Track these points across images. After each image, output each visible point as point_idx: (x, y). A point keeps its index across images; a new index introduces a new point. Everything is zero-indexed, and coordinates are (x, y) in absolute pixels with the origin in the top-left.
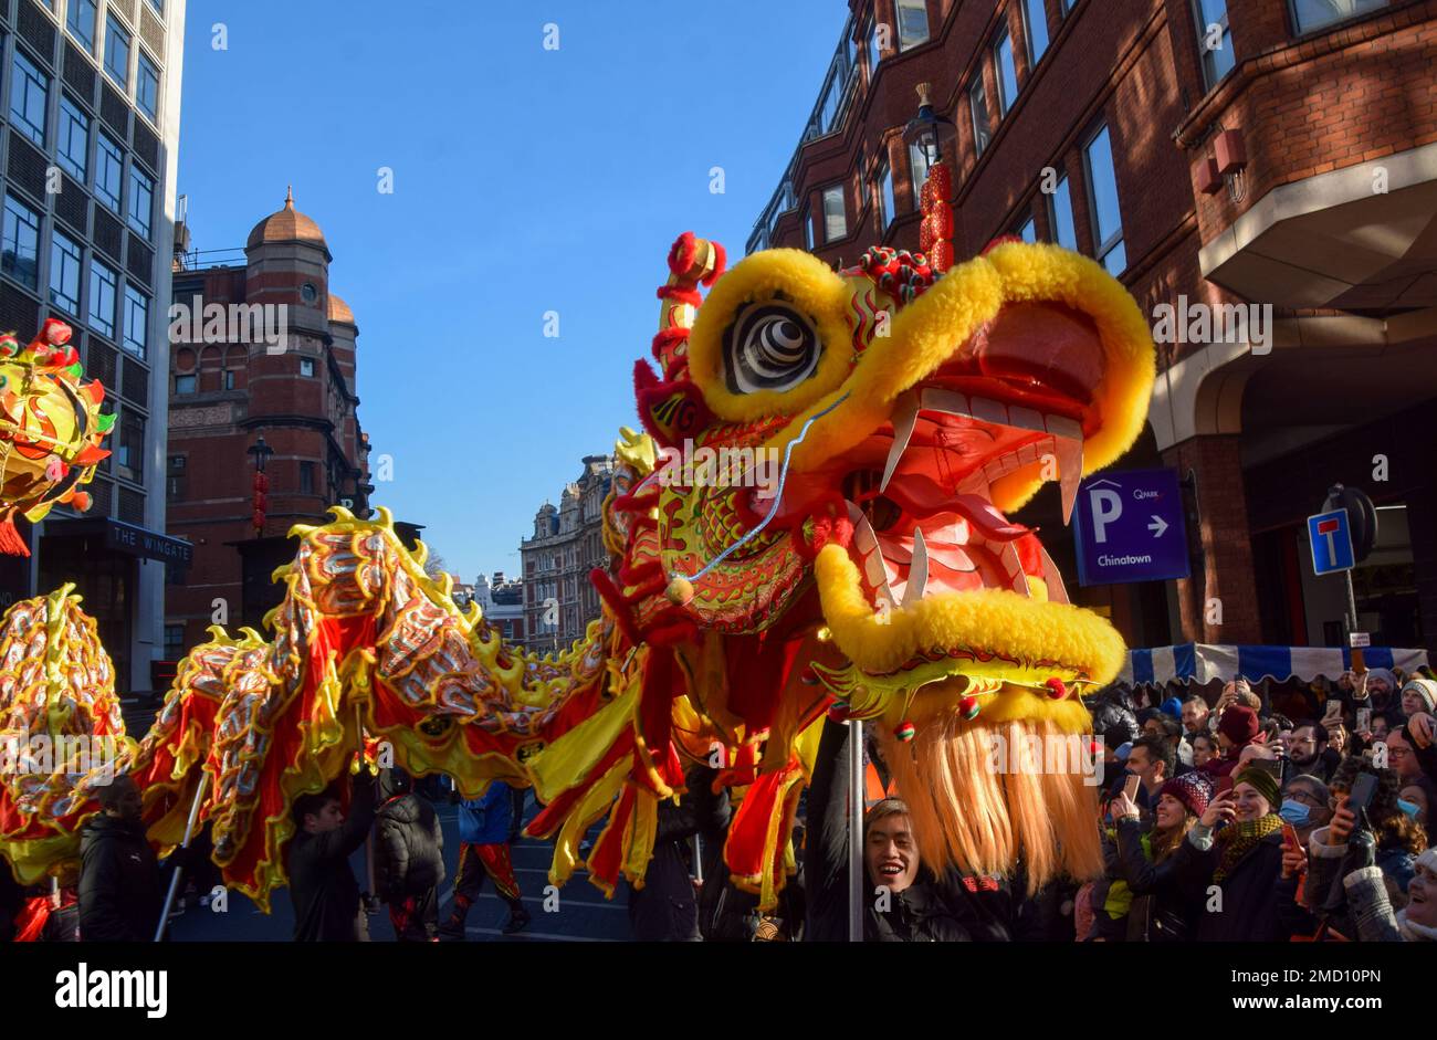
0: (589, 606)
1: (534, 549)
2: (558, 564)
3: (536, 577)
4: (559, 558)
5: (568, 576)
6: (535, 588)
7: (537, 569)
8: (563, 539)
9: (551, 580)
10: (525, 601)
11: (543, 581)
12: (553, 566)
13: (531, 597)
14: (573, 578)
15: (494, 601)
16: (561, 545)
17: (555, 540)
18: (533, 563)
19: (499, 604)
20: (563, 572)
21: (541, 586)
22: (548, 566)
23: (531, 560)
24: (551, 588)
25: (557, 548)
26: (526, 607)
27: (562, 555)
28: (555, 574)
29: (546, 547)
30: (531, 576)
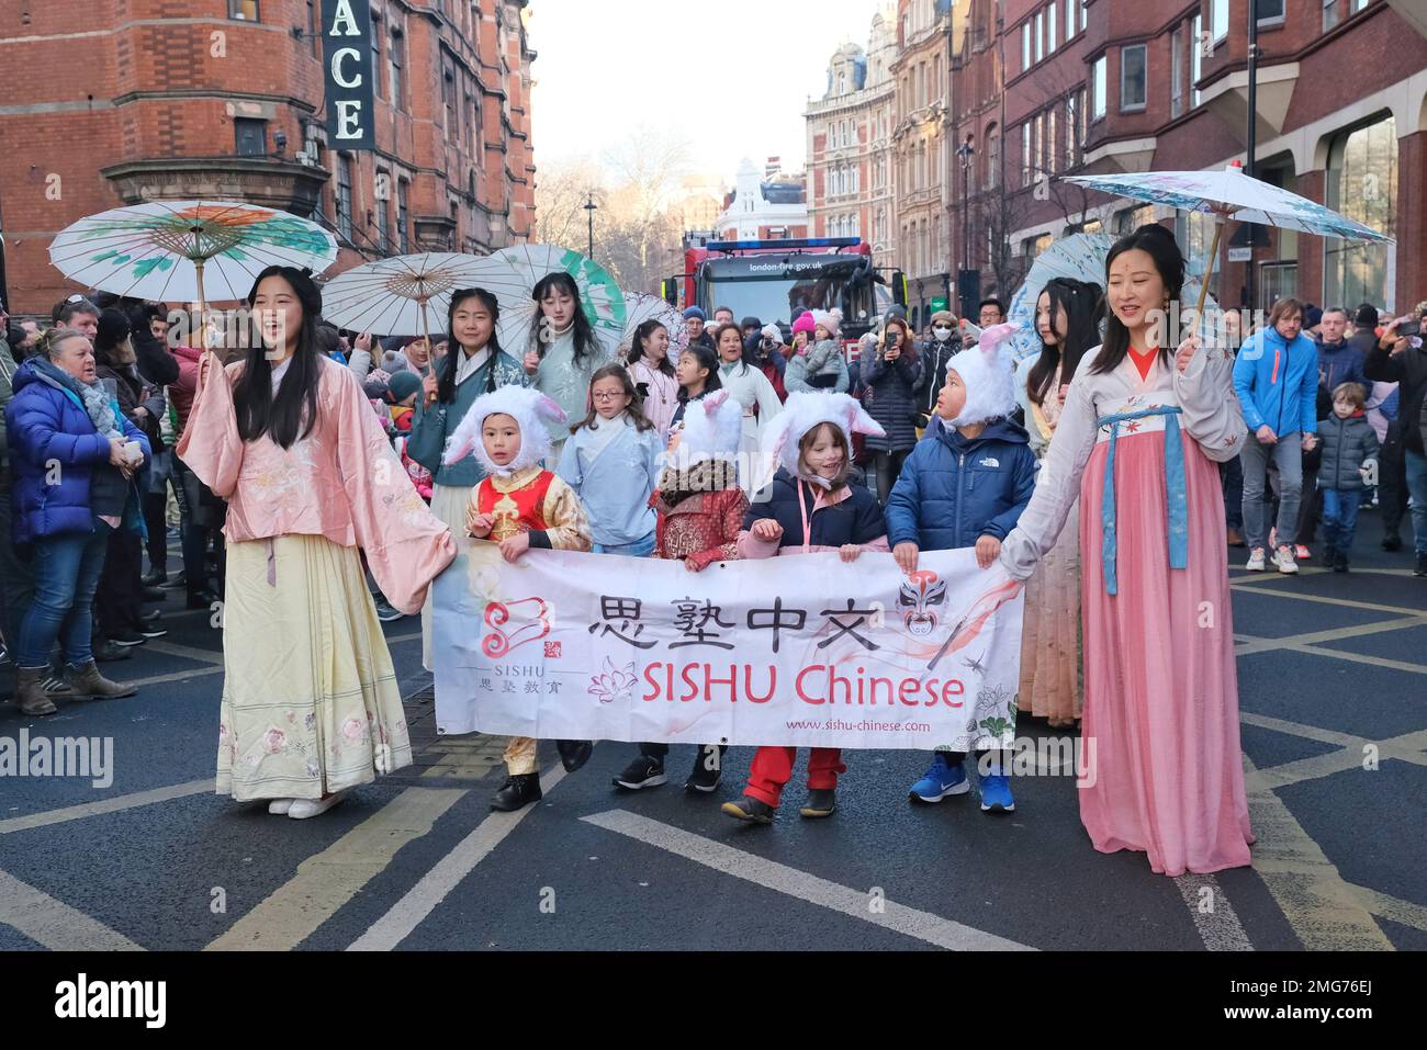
0: (907, 190)
1: (825, 115)
2: (862, 137)
3: (829, 158)
4: (864, 127)
5: (877, 156)
6: (826, 175)
7: (829, 146)
8: (871, 95)
9: (850, 163)
10: (811, 195)
11: (838, 165)
12: (855, 140)
13: (819, 192)
14: (884, 159)
15: (765, 198)
16: (869, 105)
17: (860, 98)
18: (824, 137)
19: (774, 201)
20: (870, 150)
21: (835, 173)
22: (844, 141)
23: (821, 132)
24: (851, 175)
25: (861, 112)
26: (812, 207)
27: (868, 123)
28: (856, 153)
29: (845, 110)
30: (821, 157)
